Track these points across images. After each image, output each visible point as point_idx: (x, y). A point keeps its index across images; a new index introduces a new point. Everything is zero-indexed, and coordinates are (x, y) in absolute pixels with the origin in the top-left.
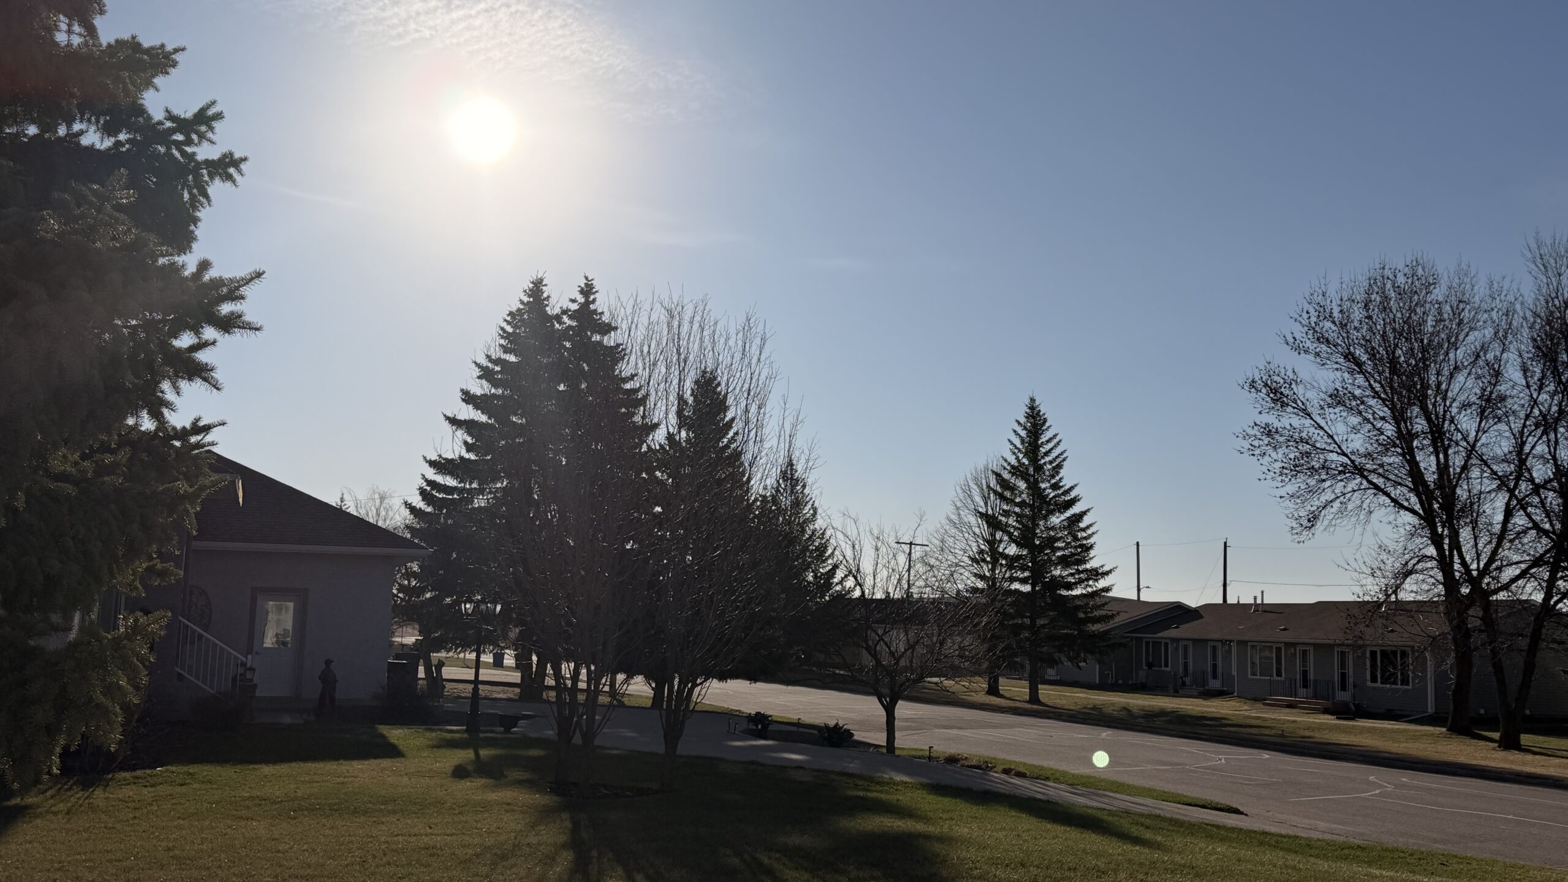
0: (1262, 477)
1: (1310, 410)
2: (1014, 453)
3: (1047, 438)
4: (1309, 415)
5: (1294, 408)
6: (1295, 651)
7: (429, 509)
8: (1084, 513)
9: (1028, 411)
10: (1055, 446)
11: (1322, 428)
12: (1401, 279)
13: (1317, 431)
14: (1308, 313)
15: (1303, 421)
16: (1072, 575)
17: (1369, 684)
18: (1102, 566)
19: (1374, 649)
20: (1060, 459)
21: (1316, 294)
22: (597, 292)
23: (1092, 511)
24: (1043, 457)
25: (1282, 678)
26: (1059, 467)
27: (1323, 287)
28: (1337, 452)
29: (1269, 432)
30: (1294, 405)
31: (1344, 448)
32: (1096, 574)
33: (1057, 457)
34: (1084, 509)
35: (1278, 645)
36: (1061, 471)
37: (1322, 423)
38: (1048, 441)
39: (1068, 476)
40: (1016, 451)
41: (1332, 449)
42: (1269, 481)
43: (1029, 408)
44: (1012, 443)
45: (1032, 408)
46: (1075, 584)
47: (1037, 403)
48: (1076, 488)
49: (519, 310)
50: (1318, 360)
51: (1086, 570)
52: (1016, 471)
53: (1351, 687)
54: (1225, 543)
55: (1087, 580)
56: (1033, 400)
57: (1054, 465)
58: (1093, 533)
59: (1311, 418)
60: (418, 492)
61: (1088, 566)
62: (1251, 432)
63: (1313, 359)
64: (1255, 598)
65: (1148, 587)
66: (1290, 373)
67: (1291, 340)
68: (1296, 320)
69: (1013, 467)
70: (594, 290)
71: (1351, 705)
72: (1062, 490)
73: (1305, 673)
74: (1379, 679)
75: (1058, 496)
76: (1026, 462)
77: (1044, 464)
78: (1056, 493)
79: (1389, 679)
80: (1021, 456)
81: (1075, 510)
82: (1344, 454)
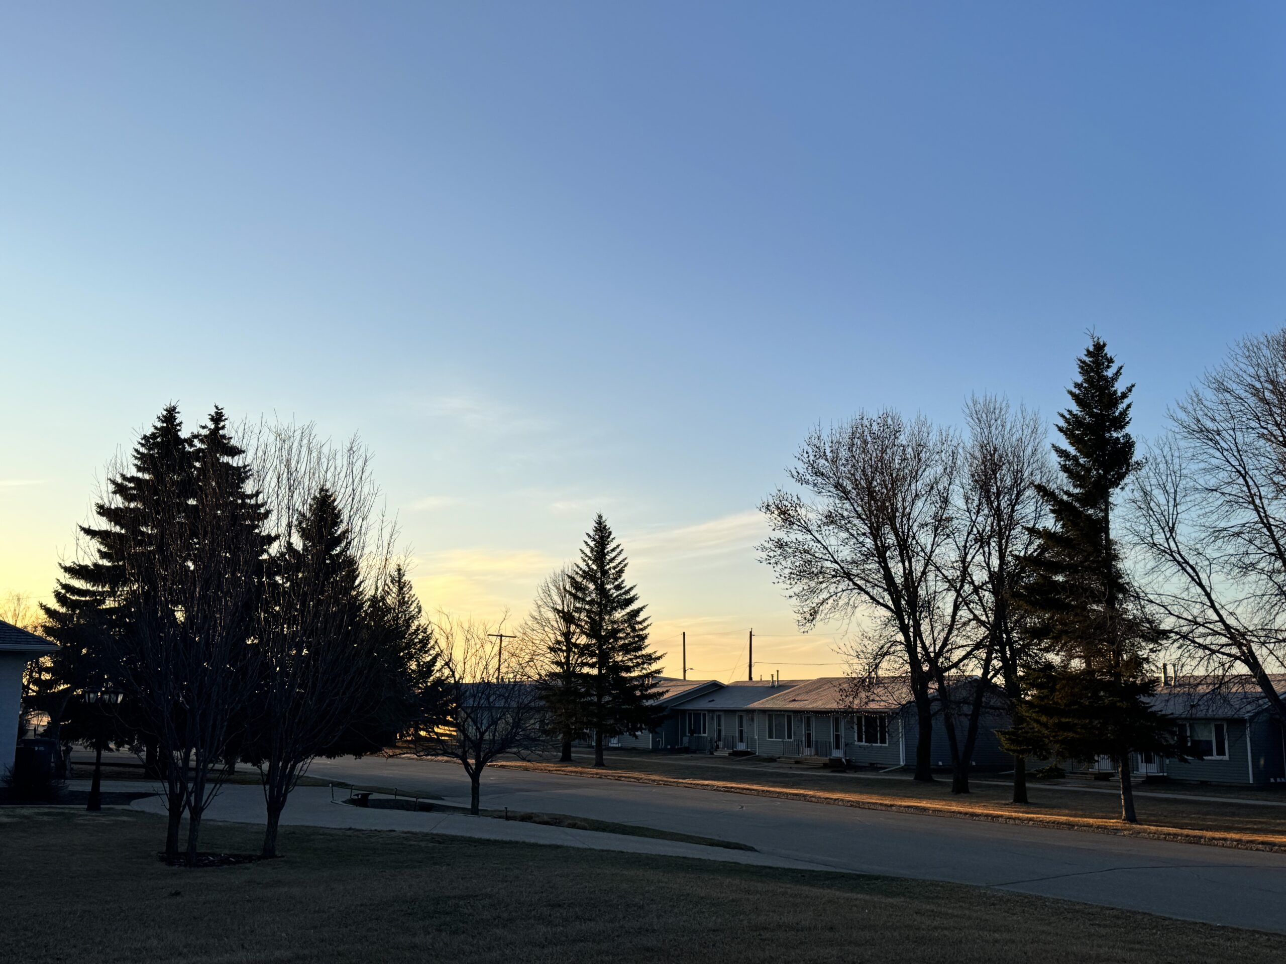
0: (776, 581)
1: (810, 527)
2: (585, 561)
3: (611, 548)
4: (809, 531)
5: (799, 526)
6: (802, 717)
7: (63, 610)
8: (640, 610)
9: (597, 525)
10: (618, 554)
11: (819, 542)
12: (875, 427)
13: (815, 544)
14: (807, 453)
15: (805, 536)
16: (631, 660)
17: (856, 743)
18: (655, 652)
19: (859, 715)
20: (622, 565)
21: (813, 438)
22: (226, 419)
23: (647, 608)
24: (608, 564)
25: (792, 740)
26: (621, 571)
27: (818, 432)
28: (832, 562)
29: (781, 545)
30: (799, 524)
31: (836, 557)
32: (650, 659)
33: (620, 563)
34: (640, 606)
35: (789, 714)
36: (623, 574)
37: (819, 538)
38: (613, 550)
39: (628, 580)
40: (587, 559)
41: (826, 558)
42: (781, 584)
43: (597, 523)
44: (583, 553)
45: (600, 523)
46: (633, 667)
47: (604, 519)
48: (635, 589)
49: (154, 436)
50: (816, 489)
51: (643, 656)
52: (588, 575)
53: (843, 745)
54: (751, 632)
55: (643, 663)
56: (600, 517)
57: (617, 570)
58: (648, 625)
59: (812, 534)
60: (53, 595)
61: (644, 652)
62: (767, 545)
63: (812, 488)
64: (772, 676)
66: (795, 499)
67: (796, 474)
68: (799, 459)
69: (584, 572)
70: (223, 418)
71: (844, 760)
72: (623, 590)
73: (809, 735)
74: (864, 740)
75: (620, 595)
76: (594, 567)
77: (610, 569)
78: (618, 593)
79: (871, 739)
80: (590, 562)
81: (634, 606)
82: (836, 562)
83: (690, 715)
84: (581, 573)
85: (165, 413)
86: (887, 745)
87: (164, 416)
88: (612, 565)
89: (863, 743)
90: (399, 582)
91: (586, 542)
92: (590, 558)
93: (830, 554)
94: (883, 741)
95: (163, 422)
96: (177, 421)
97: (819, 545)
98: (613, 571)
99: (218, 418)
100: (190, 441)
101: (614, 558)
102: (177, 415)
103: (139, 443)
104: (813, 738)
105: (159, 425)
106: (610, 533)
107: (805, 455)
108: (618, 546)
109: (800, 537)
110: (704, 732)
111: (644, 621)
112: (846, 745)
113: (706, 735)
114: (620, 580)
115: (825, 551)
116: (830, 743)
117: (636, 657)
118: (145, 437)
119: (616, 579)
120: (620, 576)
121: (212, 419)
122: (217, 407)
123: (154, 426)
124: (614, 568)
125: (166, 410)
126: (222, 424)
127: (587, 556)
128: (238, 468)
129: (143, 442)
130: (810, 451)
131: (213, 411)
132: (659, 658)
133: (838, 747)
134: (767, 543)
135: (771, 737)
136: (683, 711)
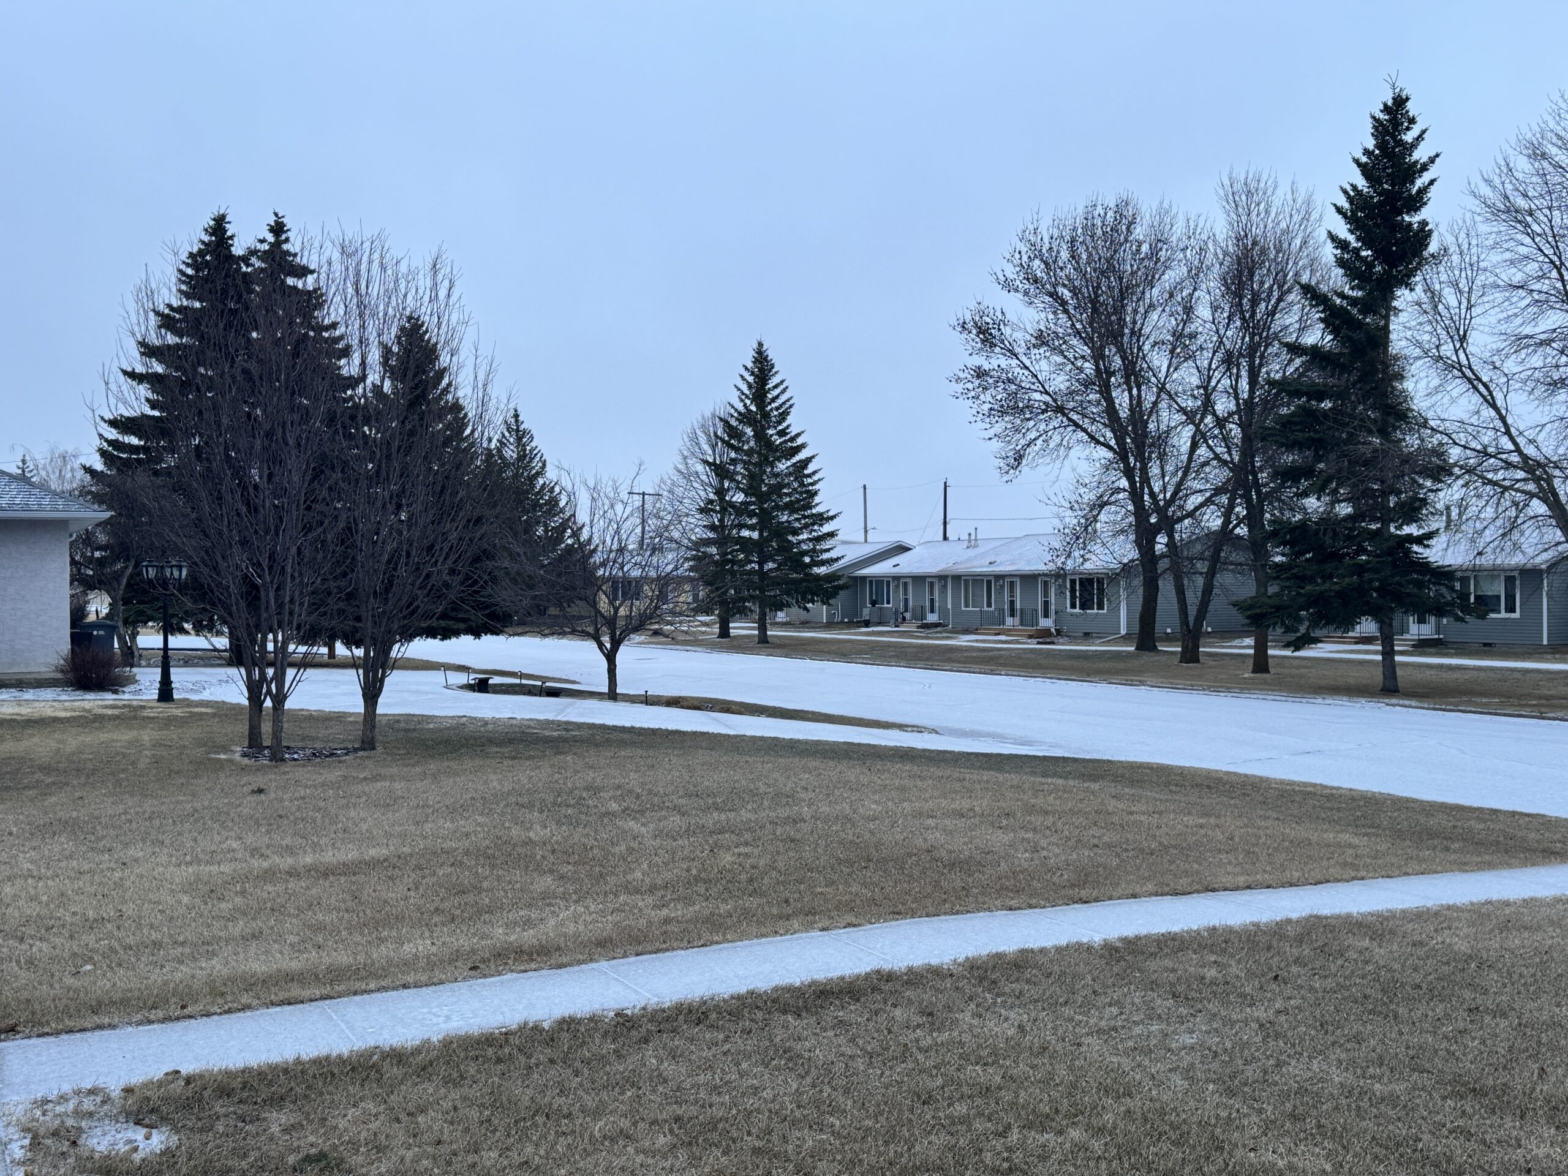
0: (972, 419)
1: (1017, 350)
2: (742, 400)
3: (774, 384)
4: (1016, 356)
5: (1001, 348)
6: (1004, 582)
8: (809, 460)
9: (756, 356)
10: (782, 392)
11: (1027, 368)
13: (1021, 372)
14: (1020, 252)
15: (1010, 361)
17: (1069, 610)
18: (827, 511)
19: (1073, 578)
20: (787, 405)
21: (1027, 233)
22: (288, 230)
24: (770, 403)
25: (993, 609)
26: (786, 413)
27: (1034, 224)
28: (1042, 393)
29: (980, 373)
30: (1002, 345)
31: (1047, 388)
32: (822, 519)
33: (784, 403)
34: (810, 455)
35: (989, 577)
36: (789, 417)
37: (1028, 363)
38: (776, 387)
40: (744, 397)
41: (1036, 388)
43: (757, 353)
44: (739, 389)
45: (759, 353)
46: (801, 529)
47: (764, 348)
48: (802, 435)
50: (1026, 299)
51: (814, 515)
52: (746, 417)
53: (1053, 613)
55: (813, 524)
56: (760, 345)
57: (781, 411)
58: (819, 479)
59: (1017, 359)
61: (814, 511)
62: (962, 375)
63: (1021, 298)
64: (970, 534)
66: (999, 314)
67: (1003, 279)
68: (1008, 261)
69: (740, 413)
70: (285, 229)
71: (1053, 630)
72: (788, 437)
73: (1012, 603)
74: (1077, 606)
76: (753, 408)
77: (771, 410)
78: (782, 439)
79: (1085, 605)
80: (748, 402)
81: (802, 455)
82: (1047, 393)
83: (871, 582)
84: (736, 415)
85: (212, 223)
86: (1105, 611)
87: (211, 228)
88: (774, 405)
89: (1077, 610)
90: (518, 430)
91: (742, 376)
92: (747, 397)
93: (1040, 383)
94: (1101, 607)
95: (211, 235)
96: (229, 234)
97: (1026, 373)
98: (776, 413)
99: (278, 229)
100: (245, 259)
101: (777, 397)
102: (227, 226)
103: (184, 262)
104: (1018, 606)
105: (206, 238)
106: (773, 366)
107: (1017, 256)
108: (782, 382)
109: (1004, 362)
110: (888, 603)
111: (815, 473)
112: (1056, 613)
113: (890, 606)
114: (785, 425)
115: (1034, 380)
116: (1036, 611)
117: (804, 517)
118: (191, 255)
119: (780, 423)
120: (784, 419)
121: (272, 230)
122: (276, 214)
123: (201, 241)
124: (777, 409)
125: (214, 220)
126: (284, 237)
127: (743, 394)
128: (308, 293)
130: (1023, 250)
132: (832, 518)
133: (1046, 616)
135: (967, 606)
136: (864, 578)
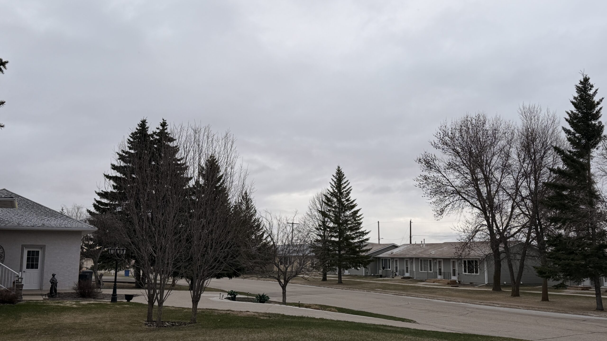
0: (424, 195)
1: (440, 170)
2: (332, 188)
3: (344, 182)
4: (440, 172)
5: (435, 169)
6: (436, 261)
7: (98, 213)
8: (358, 210)
10: (347, 185)
11: (445, 177)
12: (474, 121)
13: (443, 178)
14: (440, 133)
15: (438, 174)
16: (354, 234)
17: (463, 273)
18: (365, 230)
19: (465, 260)
20: (349, 190)
21: (442, 127)
22: (167, 125)
23: (361, 210)
24: (343, 189)
25: (432, 272)
26: (349, 193)
27: (445, 124)
28: (450, 186)
29: (426, 178)
30: (435, 168)
31: (453, 184)
32: (363, 234)
33: (348, 189)
34: (358, 209)
35: (430, 259)
36: (350, 194)
37: (445, 175)
38: (345, 183)
39: (352, 197)
40: (333, 187)
41: (448, 185)
42: (426, 197)
43: (338, 170)
44: (331, 184)
45: (339, 170)
46: (355, 237)
47: (340, 168)
48: (355, 201)
49: (136, 132)
50: (443, 151)
51: (360, 232)
52: (332, 194)
53: (457, 274)
54: (411, 221)
55: (360, 236)
56: (339, 167)
57: (347, 192)
58: (362, 218)
59: (441, 173)
60: (93, 205)
61: (360, 231)
62: (419, 178)
63: (442, 151)
64: (422, 242)
65: (382, 238)
66: (433, 156)
67: (434, 144)
68: (435, 136)
69: (331, 193)
70: (166, 125)
71: (457, 281)
72: (350, 202)
73: (440, 269)
74: (467, 271)
75: (349, 204)
76: (336, 191)
77: (343, 192)
78: (348, 203)
79: (471, 271)
80: (334, 189)
81: (355, 209)
82: (453, 187)
83: (382, 260)
84: (330, 193)
85: (141, 122)
86: (479, 274)
87: (140, 124)
89: (467, 273)
90: (246, 199)
91: (332, 179)
93: (450, 183)
94: (477, 272)
95: (140, 127)
96: (147, 126)
97: (445, 179)
98: (345, 193)
99: (164, 125)
100: (152, 136)
101: (346, 187)
102: (146, 124)
103: (130, 136)
104: (442, 271)
105: (138, 128)
106: (344, 175)
107: (439, 135)
108: (347, 181)
109: (436, 174)
110: (389, 268)
111: (360, 216)
112: (458, 274)
113: (390, 269)
114: (348, 197)
115: (448, 182)
116: (450, 273)
117: (357, 233)
118: (132, 134)
120: (348, 195)
121: (161, 125)
122: (163, 120)
123: (136, 128)
125: (142, 121)
126: (166, 127)
128: (174, 147)
129: (131, 136)
130: (441, 133)
131: (162, 122)
132: (367, 233)
133: (454, 275)
134: (419, 177)
135: (421, 270)
136: (379, 258)
